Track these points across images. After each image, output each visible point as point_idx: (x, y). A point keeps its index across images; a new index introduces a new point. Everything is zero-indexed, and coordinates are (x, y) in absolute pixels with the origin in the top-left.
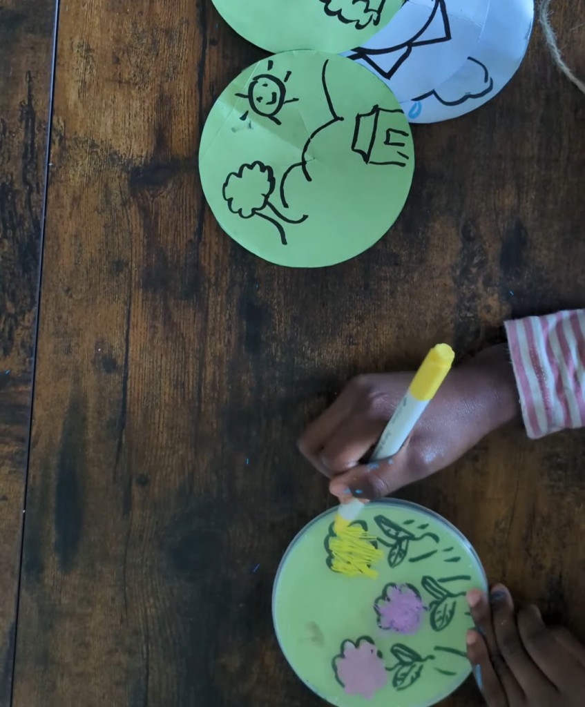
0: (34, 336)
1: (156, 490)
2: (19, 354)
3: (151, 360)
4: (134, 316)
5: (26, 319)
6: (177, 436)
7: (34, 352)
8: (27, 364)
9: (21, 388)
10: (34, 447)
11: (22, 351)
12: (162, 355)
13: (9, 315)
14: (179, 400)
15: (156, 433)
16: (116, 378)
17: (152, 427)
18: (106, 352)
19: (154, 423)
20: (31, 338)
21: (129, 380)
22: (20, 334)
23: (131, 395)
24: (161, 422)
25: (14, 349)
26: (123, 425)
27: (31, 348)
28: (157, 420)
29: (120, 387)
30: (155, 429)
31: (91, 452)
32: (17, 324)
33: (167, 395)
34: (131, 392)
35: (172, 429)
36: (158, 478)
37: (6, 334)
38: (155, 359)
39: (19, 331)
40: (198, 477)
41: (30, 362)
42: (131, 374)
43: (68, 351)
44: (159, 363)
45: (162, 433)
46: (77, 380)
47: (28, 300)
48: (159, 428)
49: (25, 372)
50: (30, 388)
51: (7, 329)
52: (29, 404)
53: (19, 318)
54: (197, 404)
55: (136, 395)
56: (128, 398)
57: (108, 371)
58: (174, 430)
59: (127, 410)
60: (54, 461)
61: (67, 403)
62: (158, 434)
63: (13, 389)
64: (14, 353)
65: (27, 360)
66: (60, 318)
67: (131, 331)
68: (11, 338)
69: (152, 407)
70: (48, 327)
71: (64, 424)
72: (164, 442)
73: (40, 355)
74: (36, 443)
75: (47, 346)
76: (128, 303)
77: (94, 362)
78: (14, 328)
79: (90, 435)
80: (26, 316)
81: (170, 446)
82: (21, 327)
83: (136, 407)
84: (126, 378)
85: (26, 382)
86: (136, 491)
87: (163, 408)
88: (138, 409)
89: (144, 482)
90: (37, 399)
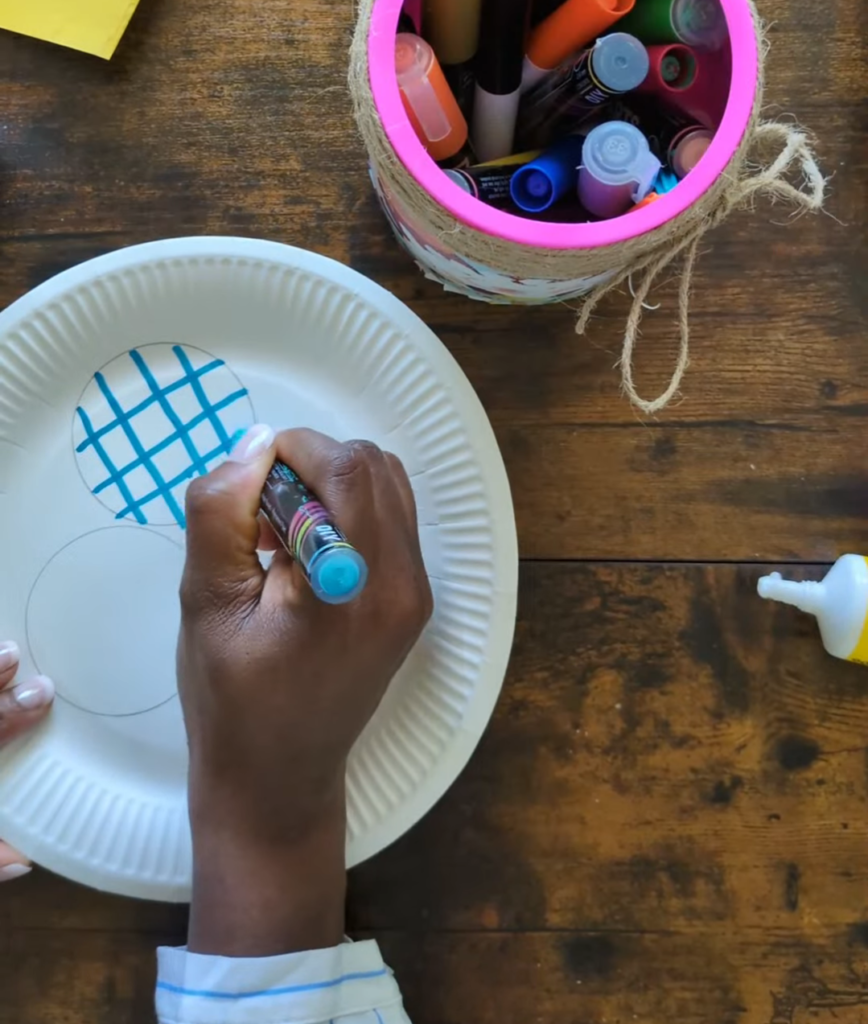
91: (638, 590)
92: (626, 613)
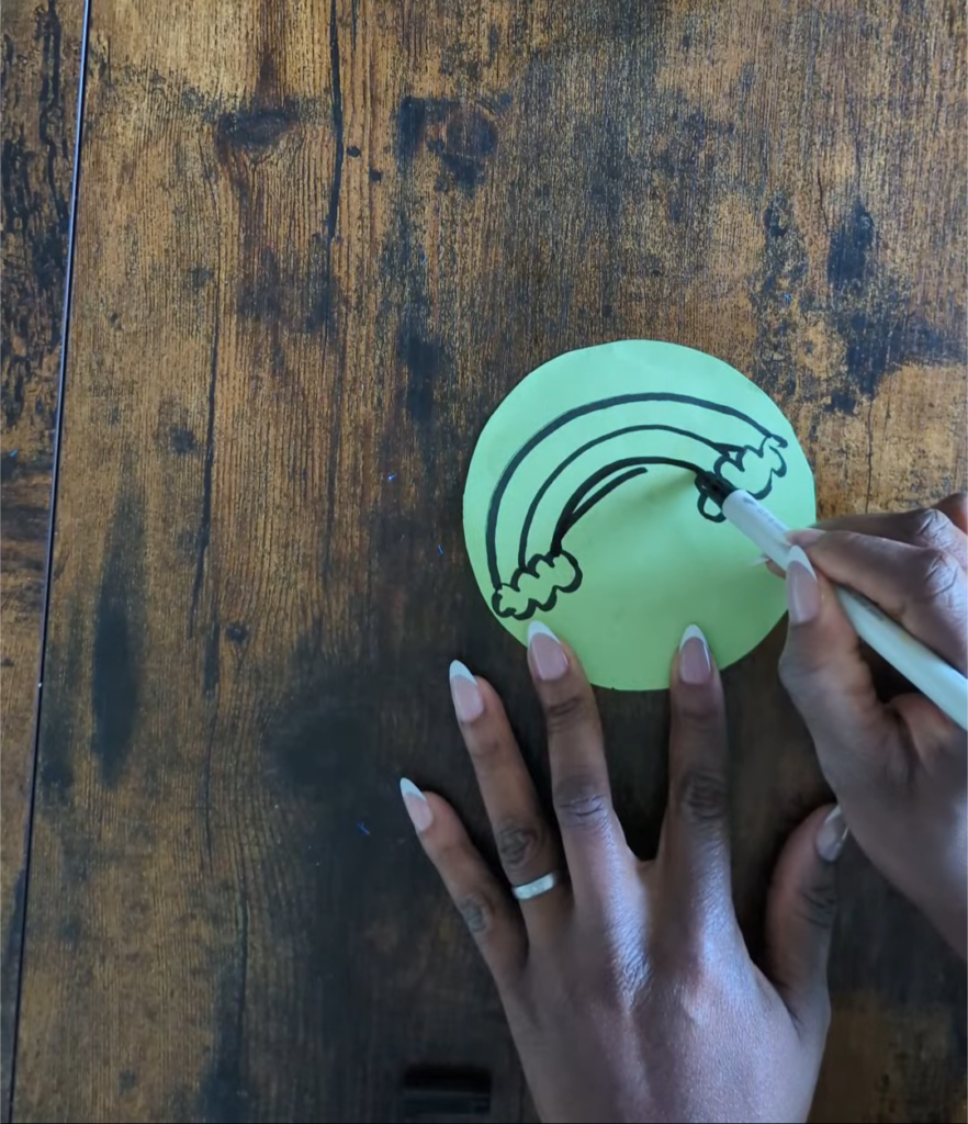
0: (59, 395)
1: (259, 649)
2: (32, 423)
3: (252, 433)
4: (223, 361)
5: (44, 366)
6: (295, 558)
7: (55, 419)
8: (46, 440)
9: (37, 480)
10: (57, 576)
11: (37, 419)
12: (269, 425)
13: (17, 359)
14: (298, 499)
15: (260, 554)
16: (194, 462)
17: (253, 543)
18: (176, 419)
19: (256, 537)
20: (52, 397)
21: (215, 465)
22: (33, 391)
23: (218, 492)
24: (268, 536)
25: (24, 414)
26: (204, 542)
27: (53, 415)
28: (260, 533)
29: (199, 478)
30: (257, 548)
31: (151, 586)
32: (30, 374)
33: (277, 491)
34: (218, 486)
35: (286, 546)
36: (262, 628)
37: (12, 391)
38: (258, 431)
39: (33, 385)
40: (329, 627)
41: (51, 437)
42: (219, 455)
43: (114, 418)
44: (264, 437)
45: (269, 554)
46: (128, 467)
47: (48, 335)
48: (264, 545)
49: (42, 452)
50: (51, 480)
51: (13, 382)
52: (49, 506)
53: (34, 364)
54: (327, 506)
55: (226, 491)
56: (214, 495)
57: (180, 451)
58: (290, 549)
59: (212, 516)
60: (91, 601)
61: (112, 505)
62: (263, 556)
63: (22, 481)
64: (24, 422)
65: (47, 433)
66: (101, 363)
67: (218, 385)
68: (19, 398)
69: (253, 509)
70: (81, 378)
71: (107, 539)
72: (273, 569)
73: (68, 424)
74: (60, 570)
75: (80, 411)
76: (214, 336)
77: (156, 437)
78: (25, 380)
79: (151, 558)
80: (45, 360)
81: (283, 575)
82: (36, 379)
83: (227, 510)
84: (209, 463)
85: (45, 469)
86: (226, 650)
87: (271, 513)
88: (230, 514)
89: (239, 635)
90: (63, 497)
91: (30, 399)
92: (7, 383)
